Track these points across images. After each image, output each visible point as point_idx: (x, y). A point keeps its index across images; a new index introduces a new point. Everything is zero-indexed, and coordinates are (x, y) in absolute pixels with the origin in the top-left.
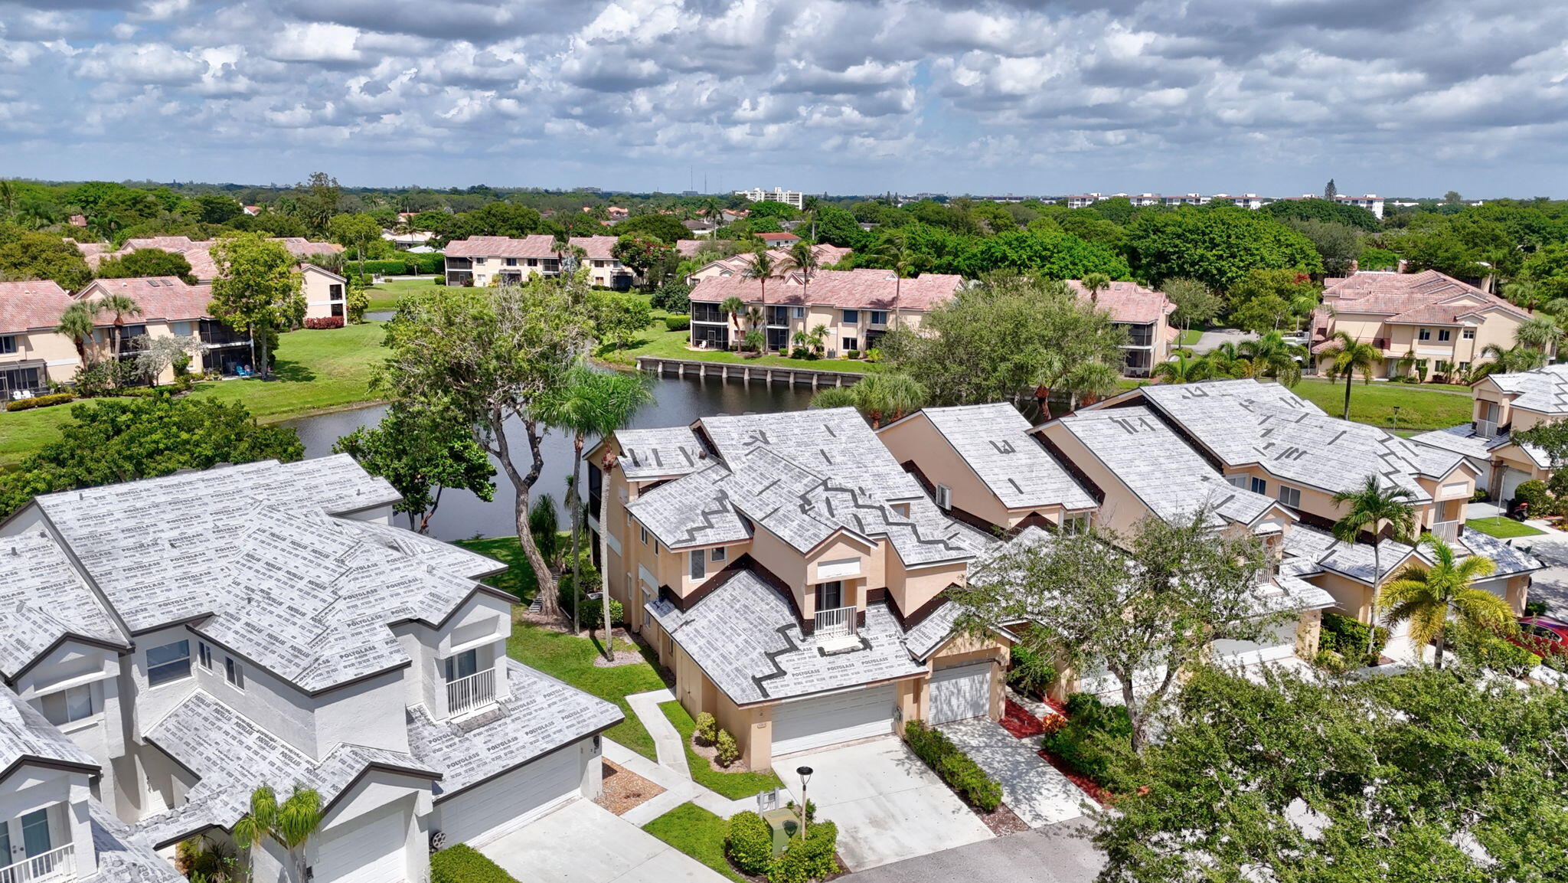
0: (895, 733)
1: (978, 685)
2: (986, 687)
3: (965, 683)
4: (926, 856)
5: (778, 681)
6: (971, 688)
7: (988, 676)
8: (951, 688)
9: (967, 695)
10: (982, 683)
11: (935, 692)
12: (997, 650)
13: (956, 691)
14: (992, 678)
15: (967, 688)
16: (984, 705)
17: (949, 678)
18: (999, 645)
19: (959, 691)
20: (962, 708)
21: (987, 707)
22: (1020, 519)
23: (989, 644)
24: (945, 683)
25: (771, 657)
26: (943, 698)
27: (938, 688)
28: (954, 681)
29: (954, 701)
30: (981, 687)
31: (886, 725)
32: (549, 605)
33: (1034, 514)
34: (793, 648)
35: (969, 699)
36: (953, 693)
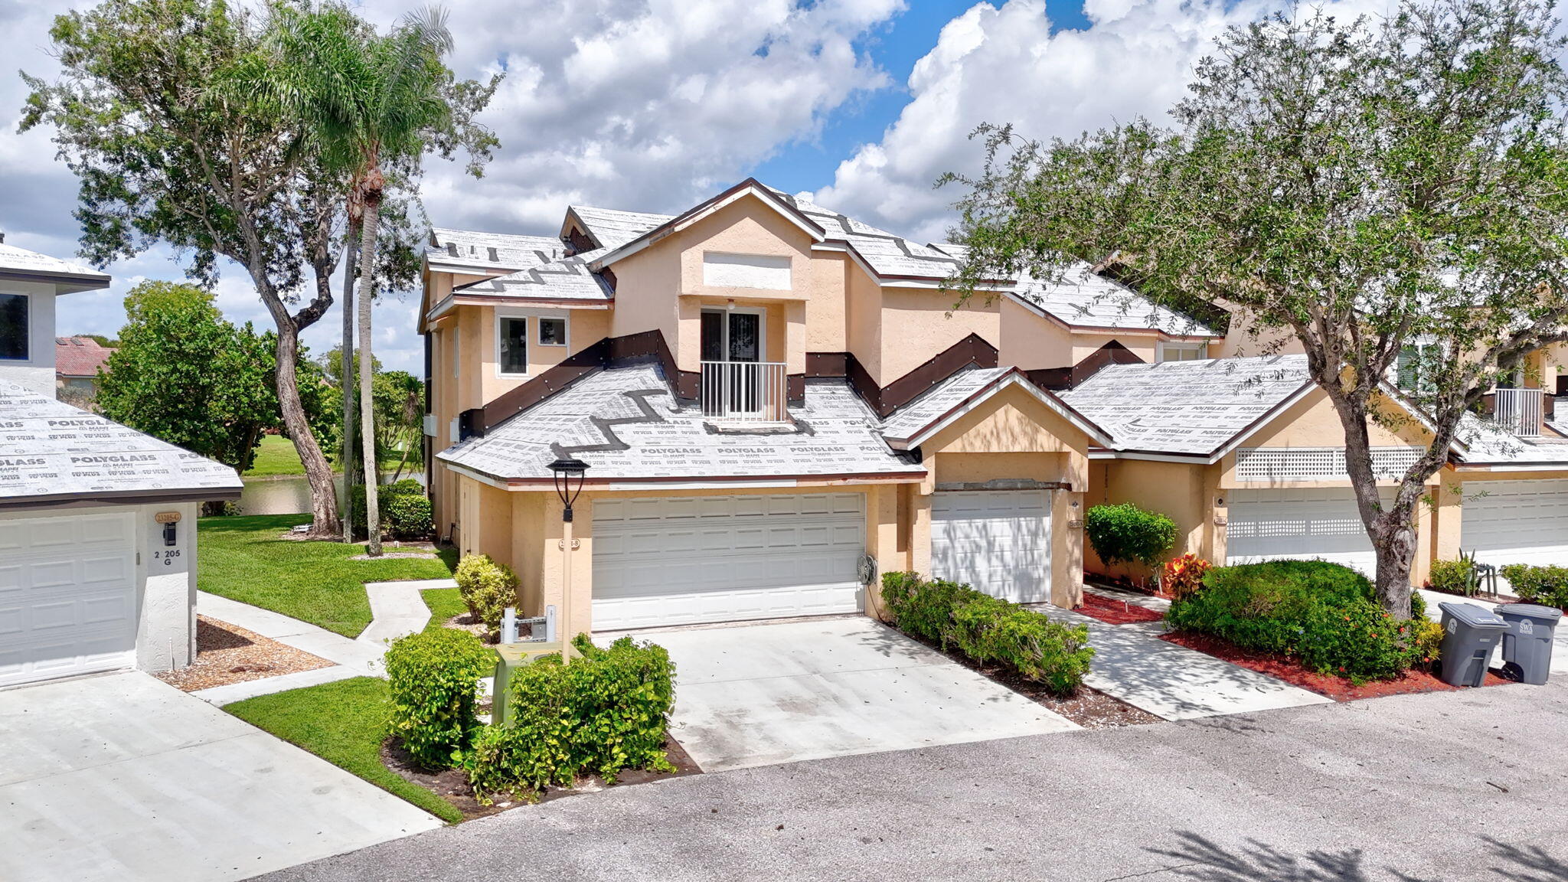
0: (863, 613)
1: (1028, 539)
2: (1042, 544)
3: (1001, 529)
4: (909, 752)
5: (609, 457)
6: (1015, 541)
7: (1047, 522)
8: (975, 534)
9: (1008, 556)
10: (1035, 535)
11: (943, 542)
12: (1061, 457)
13: (983, 543)
14: (1055, 526)
15: (1007, 542)
16: (1040, 581)
17: (970, 514)
18: (1066, 448)
19: (990, 545)
20: (997, 578)
21: (1047, 586)
22: (1090, 351)
23: (1047, 442)
24: (962, 525)
25: (604, 425)
26: (959, 556)
27: (947, 532)
28: (979, 522)
29: (981, 564)
30: (1034, 542)
31: (845, 594)
32: (322, 516)
33: (1114, 345)
34: (652, 417)
35: (1012, 564)
36: (978, 547)
